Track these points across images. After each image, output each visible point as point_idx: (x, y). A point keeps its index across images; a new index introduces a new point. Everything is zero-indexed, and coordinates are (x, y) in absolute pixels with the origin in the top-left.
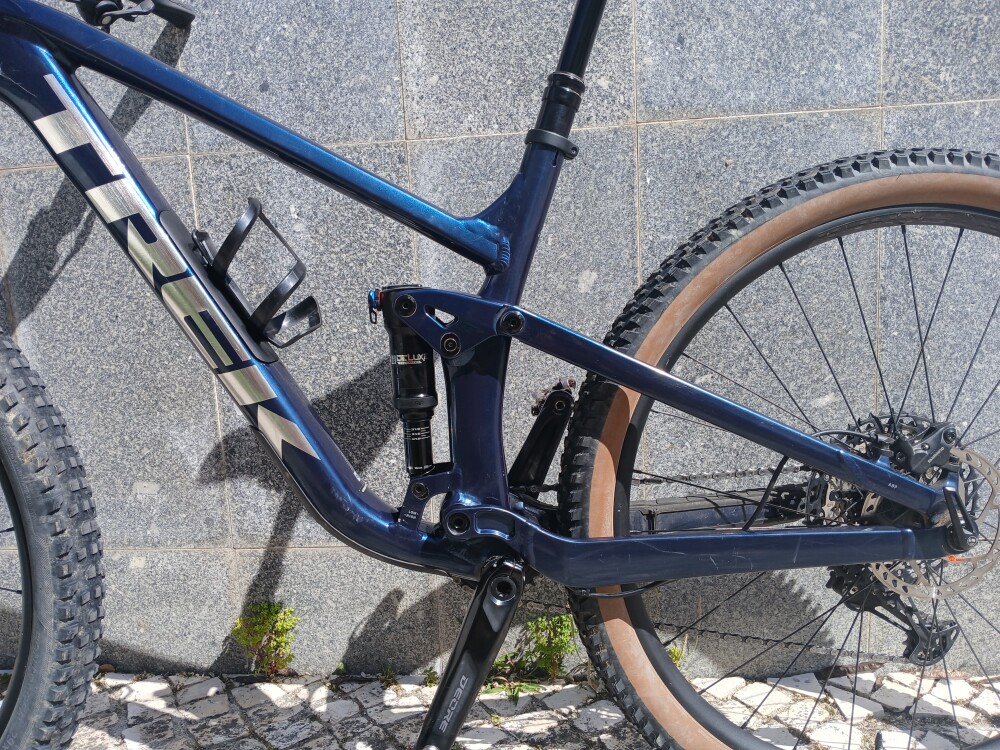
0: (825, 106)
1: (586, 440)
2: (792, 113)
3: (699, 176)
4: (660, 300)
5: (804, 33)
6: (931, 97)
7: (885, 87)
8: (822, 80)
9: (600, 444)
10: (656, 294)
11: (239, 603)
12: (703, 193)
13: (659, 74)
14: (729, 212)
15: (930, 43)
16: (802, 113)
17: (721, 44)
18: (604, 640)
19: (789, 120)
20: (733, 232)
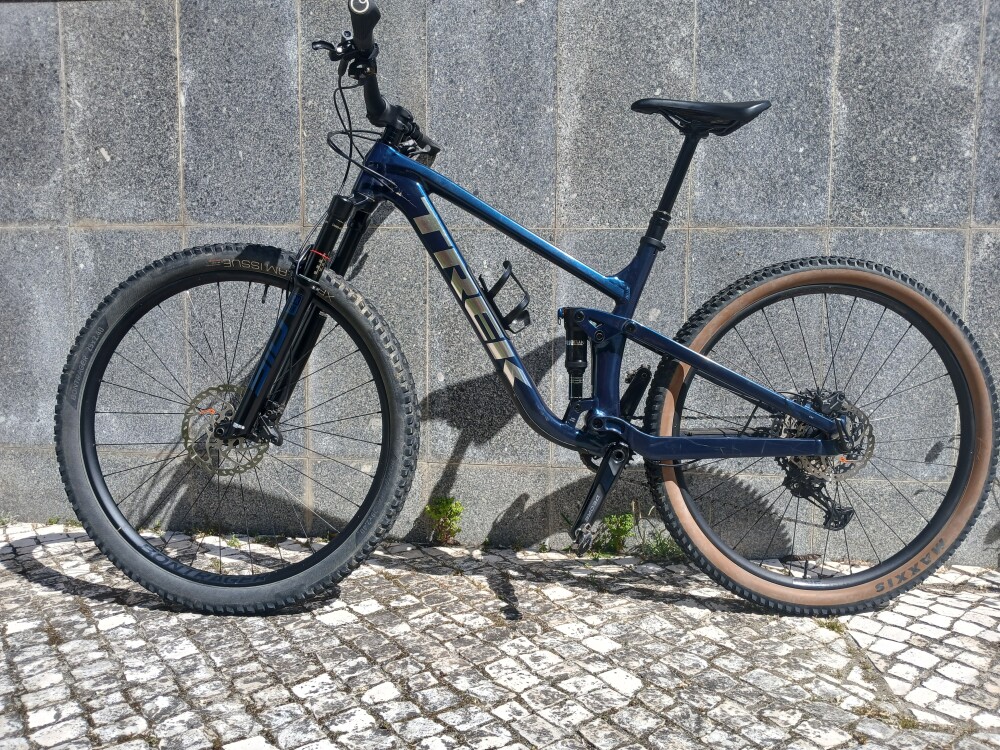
0: (796, 225)
1: (662, 389)
2: (777, 228)
3: (722, 259)
4: (702, 322)
5: (786, 185)
6: (856, 224)
7: (830, 216)
8: (795, 211)
9: (668, 392)
10: (701, 319)
11: (427, 496)
12: (724, 269)
13: (703, 201)
14: (738, 282)
15: (857, 195)
16: (783, 228)
17: (739, 188)
18: (665, 491)
19: (775, 231)
20: (740, 291)
